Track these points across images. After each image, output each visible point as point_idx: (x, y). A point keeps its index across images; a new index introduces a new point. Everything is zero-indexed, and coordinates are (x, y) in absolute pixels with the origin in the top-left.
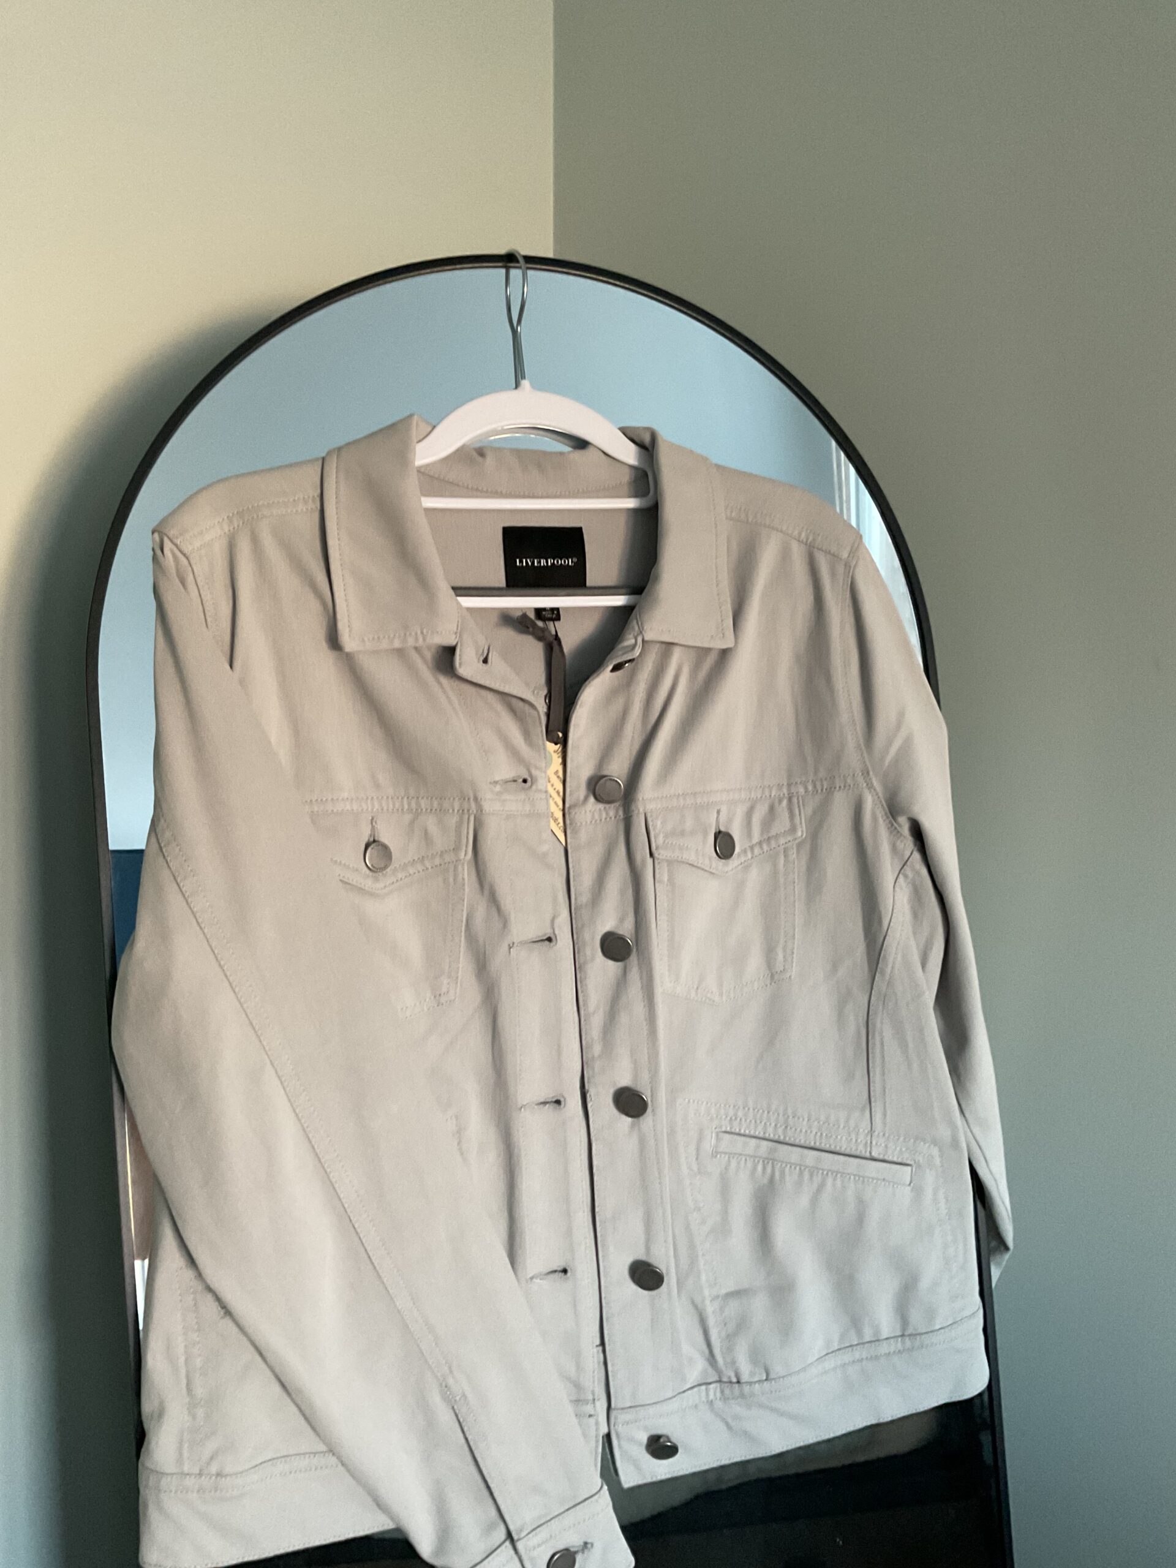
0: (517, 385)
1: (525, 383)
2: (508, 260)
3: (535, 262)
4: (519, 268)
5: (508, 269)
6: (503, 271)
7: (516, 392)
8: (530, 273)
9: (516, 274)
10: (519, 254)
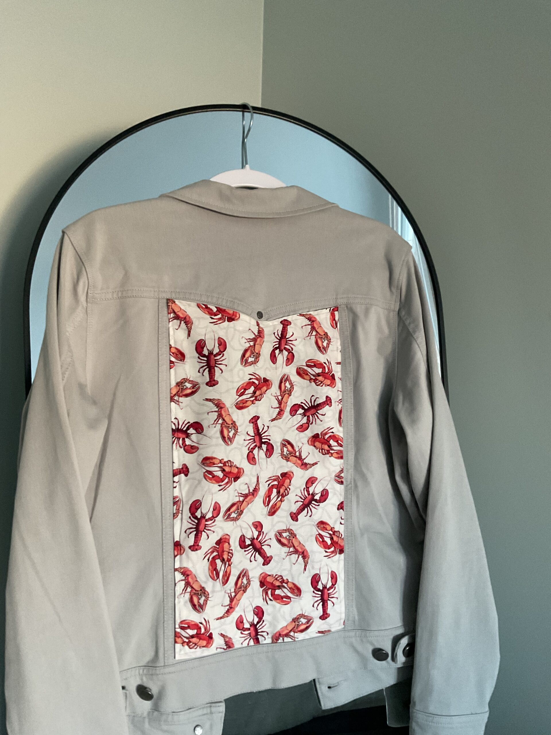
0: (243, 167)
1: (247, 166)
2: (244, 108)
3: (256, 109)
4: (250, 112)
5: (243, 112)
6: (241, 113)
7: (242, 170)
8: (255, 115)
9: (247, 115)
10: (249, 105)
